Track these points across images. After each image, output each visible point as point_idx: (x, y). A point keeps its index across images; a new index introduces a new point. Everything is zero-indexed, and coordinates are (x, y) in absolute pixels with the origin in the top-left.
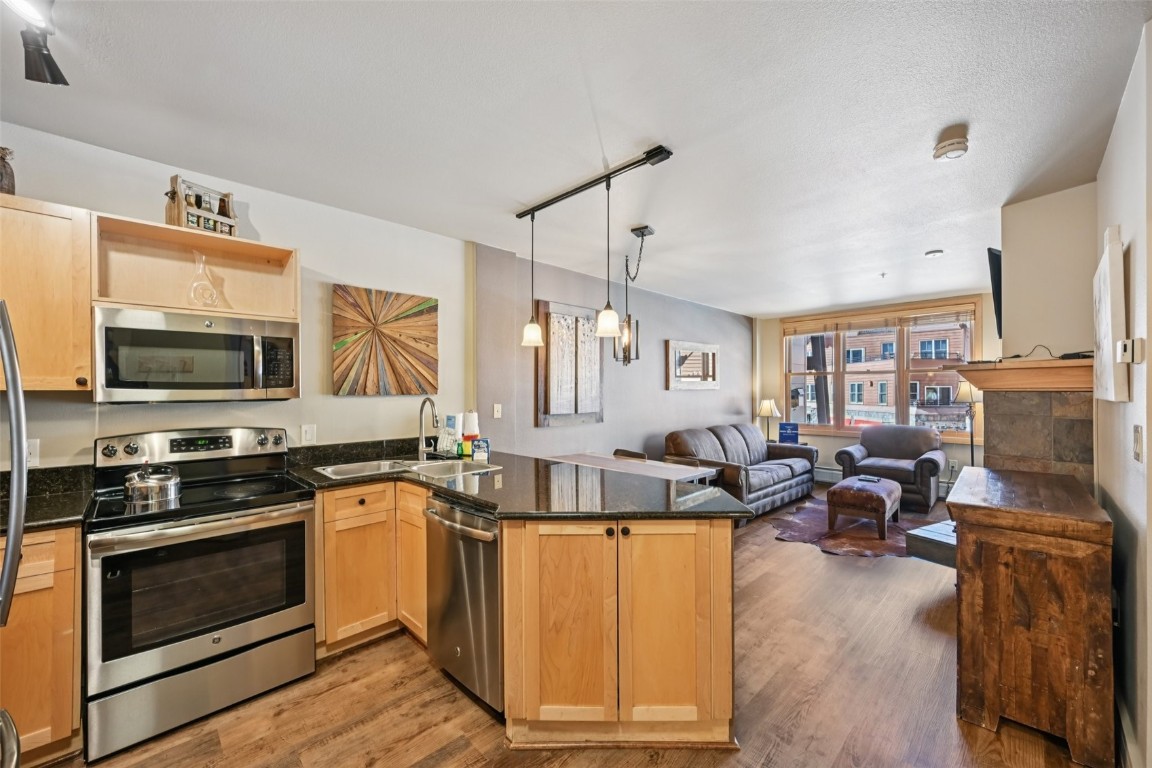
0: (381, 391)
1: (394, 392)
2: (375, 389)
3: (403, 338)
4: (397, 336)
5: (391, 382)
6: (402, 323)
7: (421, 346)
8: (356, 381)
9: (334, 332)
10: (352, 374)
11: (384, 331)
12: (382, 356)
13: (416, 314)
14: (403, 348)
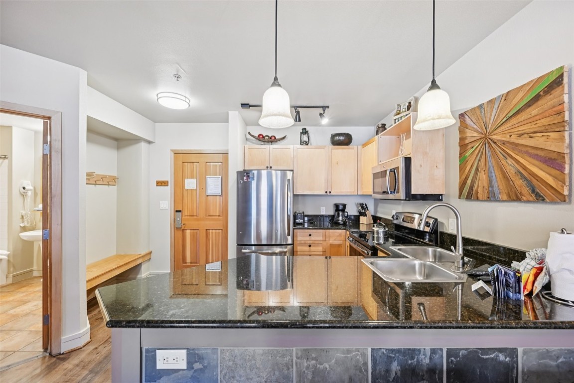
0: (491, 197)
1: (505, 197)
2: (486, 195)
3: (513, 139)
4: (507, 138)
5: (501, 187)
6: (514, 121)
7: (539, 141)
8: (471, 188)
9: (460, 151)
10: (469, 182)
11: (494, 137)
12: (492, 162)
13: (529, 105)
14: (513, 150)
